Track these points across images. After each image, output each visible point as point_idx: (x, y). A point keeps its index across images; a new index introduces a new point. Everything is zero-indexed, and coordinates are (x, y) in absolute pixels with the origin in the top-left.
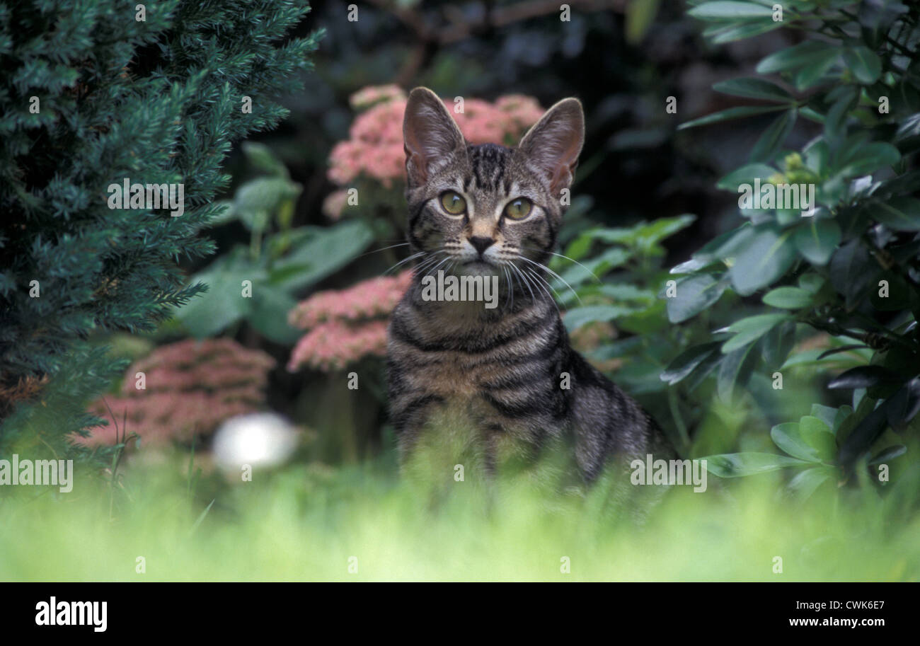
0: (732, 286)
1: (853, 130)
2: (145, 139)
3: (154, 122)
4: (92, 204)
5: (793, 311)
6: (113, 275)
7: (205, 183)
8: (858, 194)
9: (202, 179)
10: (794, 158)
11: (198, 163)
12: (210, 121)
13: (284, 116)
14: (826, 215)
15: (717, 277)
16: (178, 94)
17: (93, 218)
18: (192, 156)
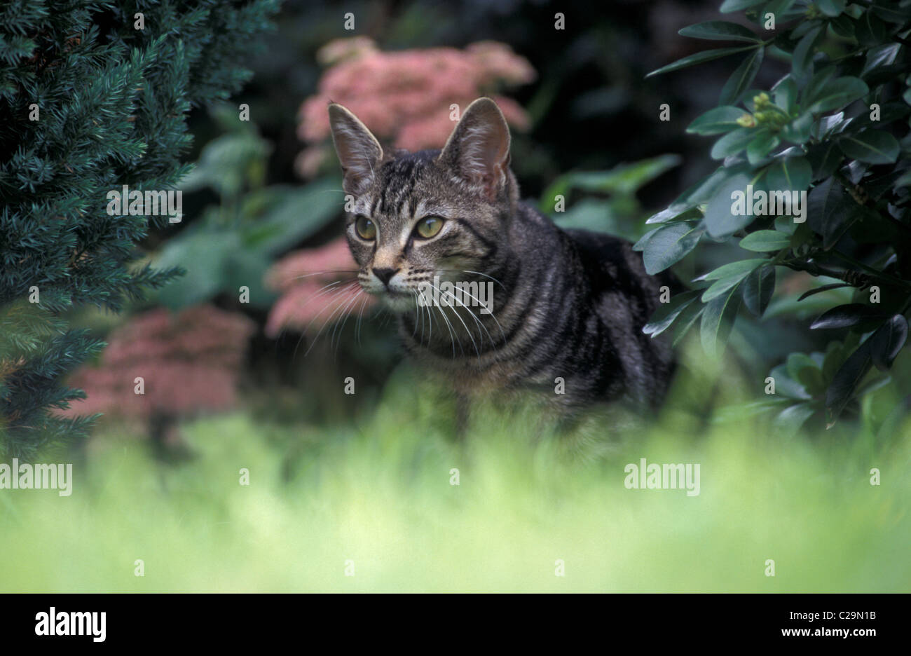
0: (708, 234)
1: (820, 65)
2: (107, 107)
3: (116, 90)
4: (57, 176)
5: (771, 254)
6: (82, 249)
7: (168, 146)
8: (831, 130)
9: (164, 142)
10: (762, 97)
11: (159, 125)
12: (167, 82)
13: (248, 79)
14: (799, 154)
15: (693, 225)
16: (139, 60)
17: (59, 190)
18: (152, 119)
